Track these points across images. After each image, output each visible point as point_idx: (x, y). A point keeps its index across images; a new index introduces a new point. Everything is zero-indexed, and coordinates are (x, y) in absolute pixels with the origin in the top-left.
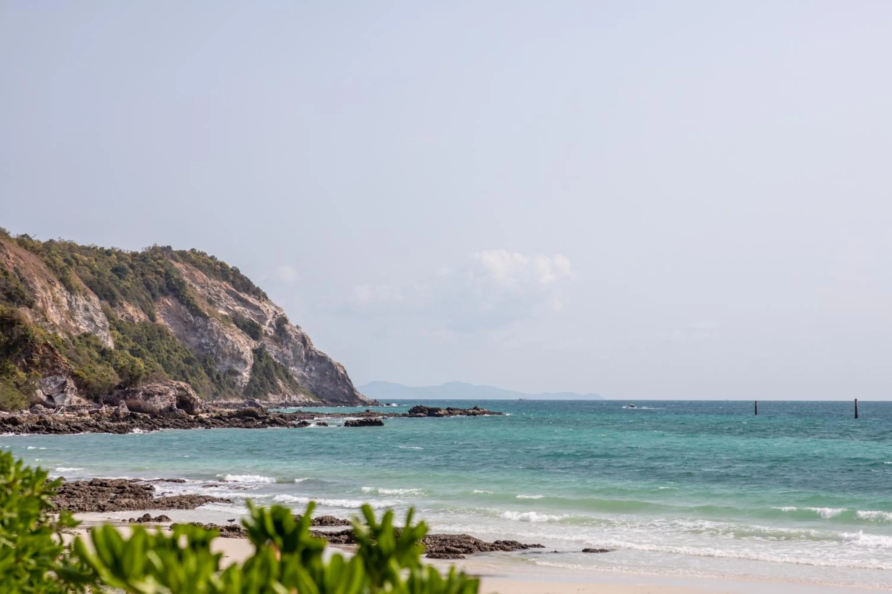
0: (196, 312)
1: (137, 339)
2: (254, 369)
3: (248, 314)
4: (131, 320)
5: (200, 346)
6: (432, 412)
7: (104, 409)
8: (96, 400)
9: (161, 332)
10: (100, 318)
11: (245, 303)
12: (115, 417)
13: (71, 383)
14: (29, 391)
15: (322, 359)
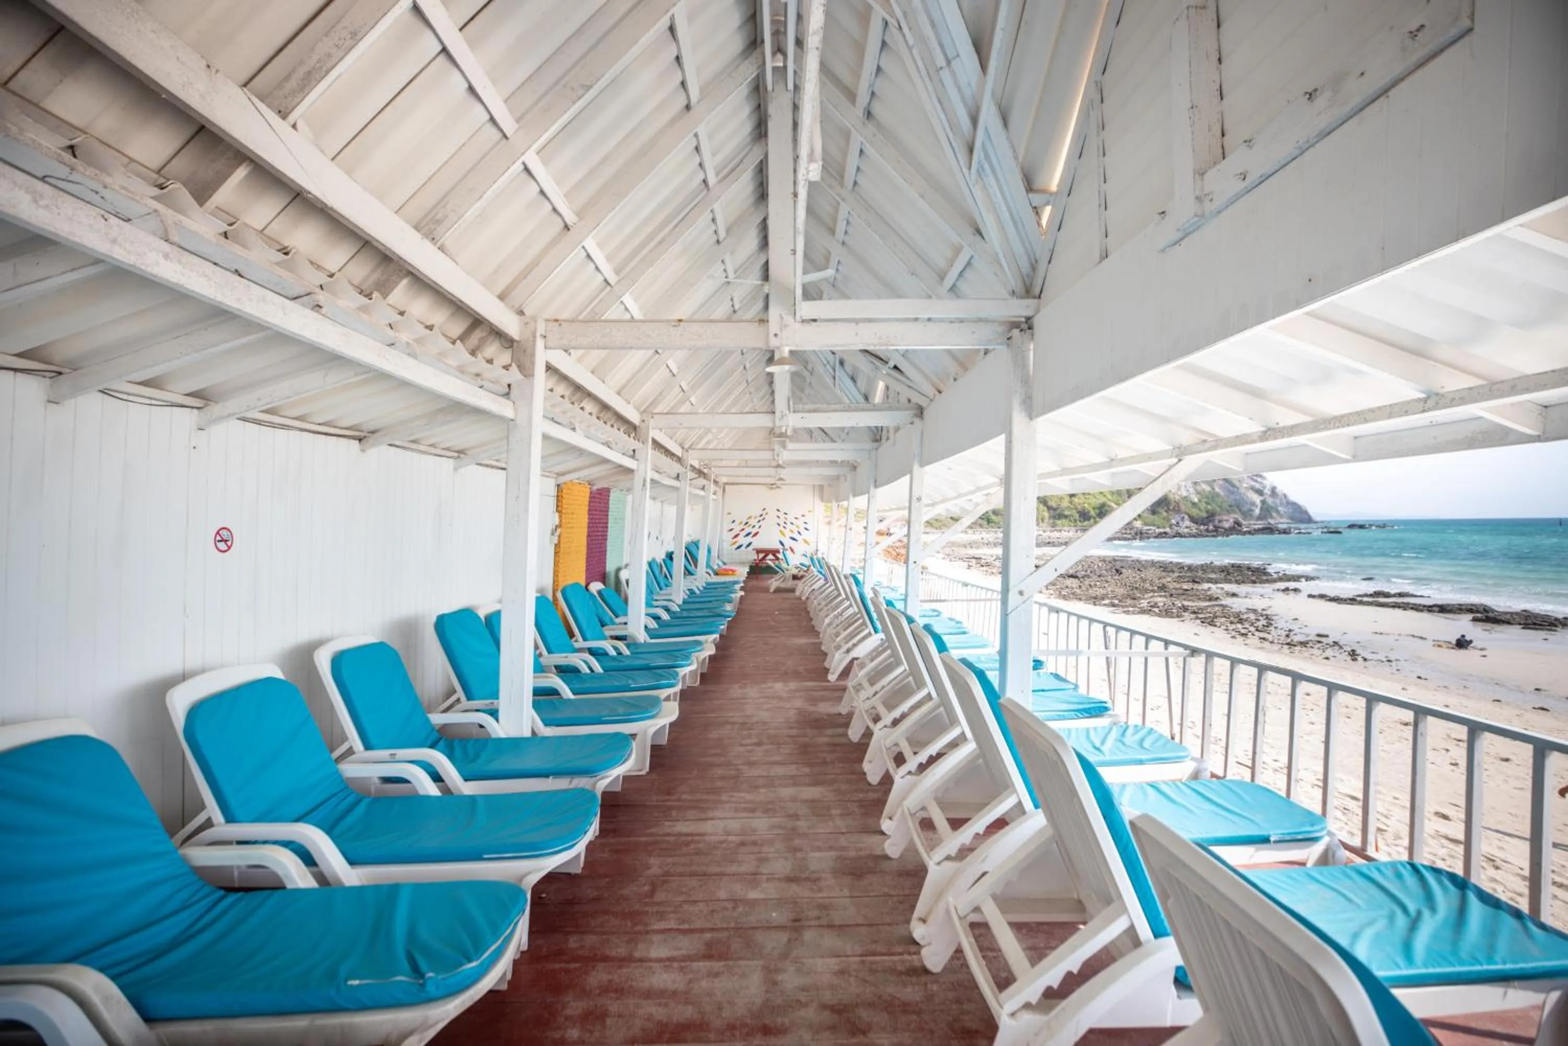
0: (1233, 486)
1: (1207, 497)
2: (1261, 509)
3: (1257, 486)
4: (1204, 490)
5: (1235, 500)
6: (1361, 527)
7: (1202, 527)
8: (1196, 523)
9: (1218, 495)
10: (1191, 490)
11: (1256, 481)
12: (1207, 530)
13: (1186, 517)
14: (1169, 520)
15: (1294, 504)
